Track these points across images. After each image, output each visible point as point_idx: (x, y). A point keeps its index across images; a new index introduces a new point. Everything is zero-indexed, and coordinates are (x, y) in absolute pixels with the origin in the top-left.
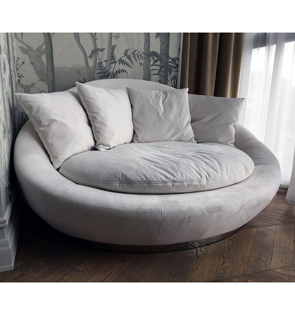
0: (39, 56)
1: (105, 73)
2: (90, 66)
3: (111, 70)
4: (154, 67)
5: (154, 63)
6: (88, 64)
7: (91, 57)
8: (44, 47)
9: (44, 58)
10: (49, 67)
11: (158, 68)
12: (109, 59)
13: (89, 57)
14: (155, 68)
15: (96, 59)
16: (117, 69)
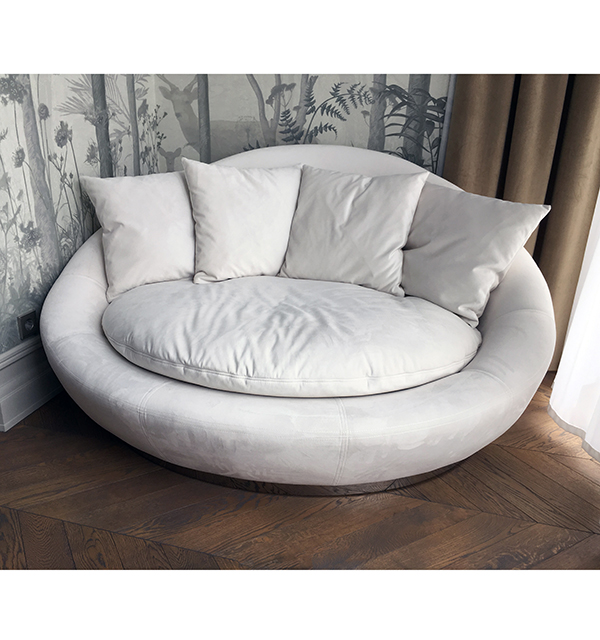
0: (188, 103)
1: (294, 132)
2: (269, 120)
3: (306, 127)
4: (393, 119)
5: (393, 111)
6: (264, 115)
7: (270, 101)
8: (196, 85)
9: (195, 105)
10: (202, 121)
11: (403, 121)
12: (302, 105)
13: (267, 102)
14: (396, 122)
15: (279, 104)
16: (316, 124)
